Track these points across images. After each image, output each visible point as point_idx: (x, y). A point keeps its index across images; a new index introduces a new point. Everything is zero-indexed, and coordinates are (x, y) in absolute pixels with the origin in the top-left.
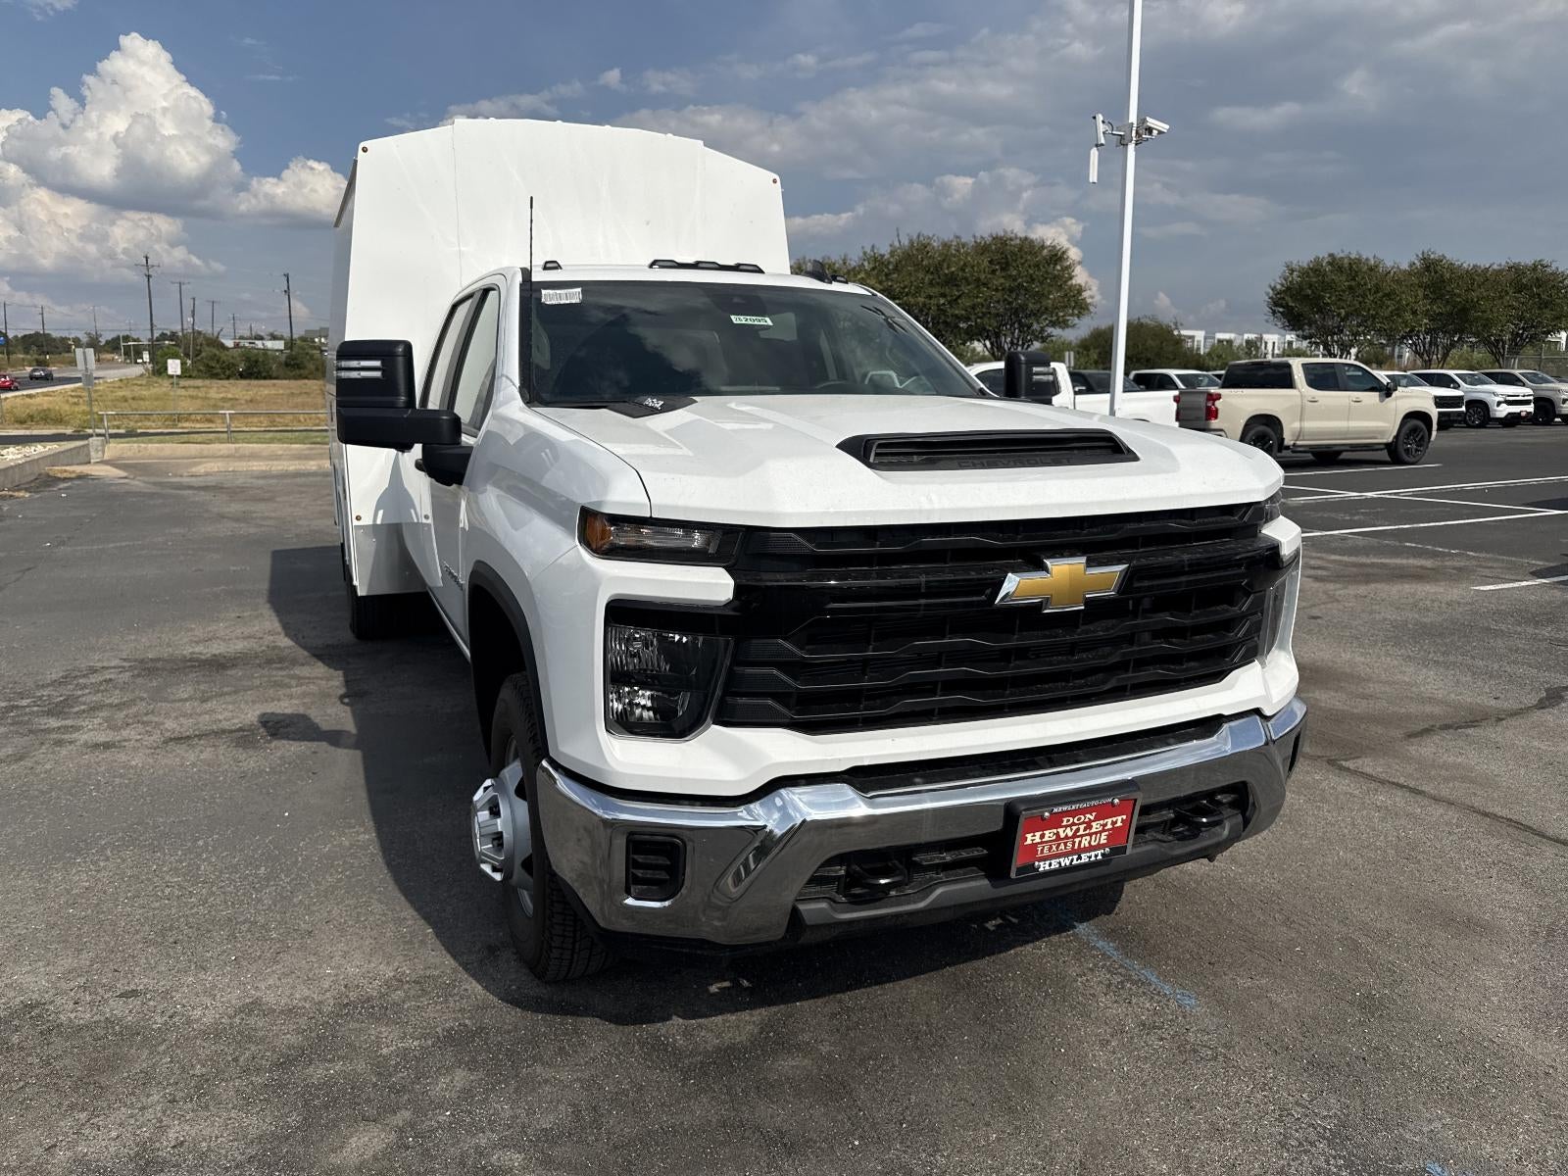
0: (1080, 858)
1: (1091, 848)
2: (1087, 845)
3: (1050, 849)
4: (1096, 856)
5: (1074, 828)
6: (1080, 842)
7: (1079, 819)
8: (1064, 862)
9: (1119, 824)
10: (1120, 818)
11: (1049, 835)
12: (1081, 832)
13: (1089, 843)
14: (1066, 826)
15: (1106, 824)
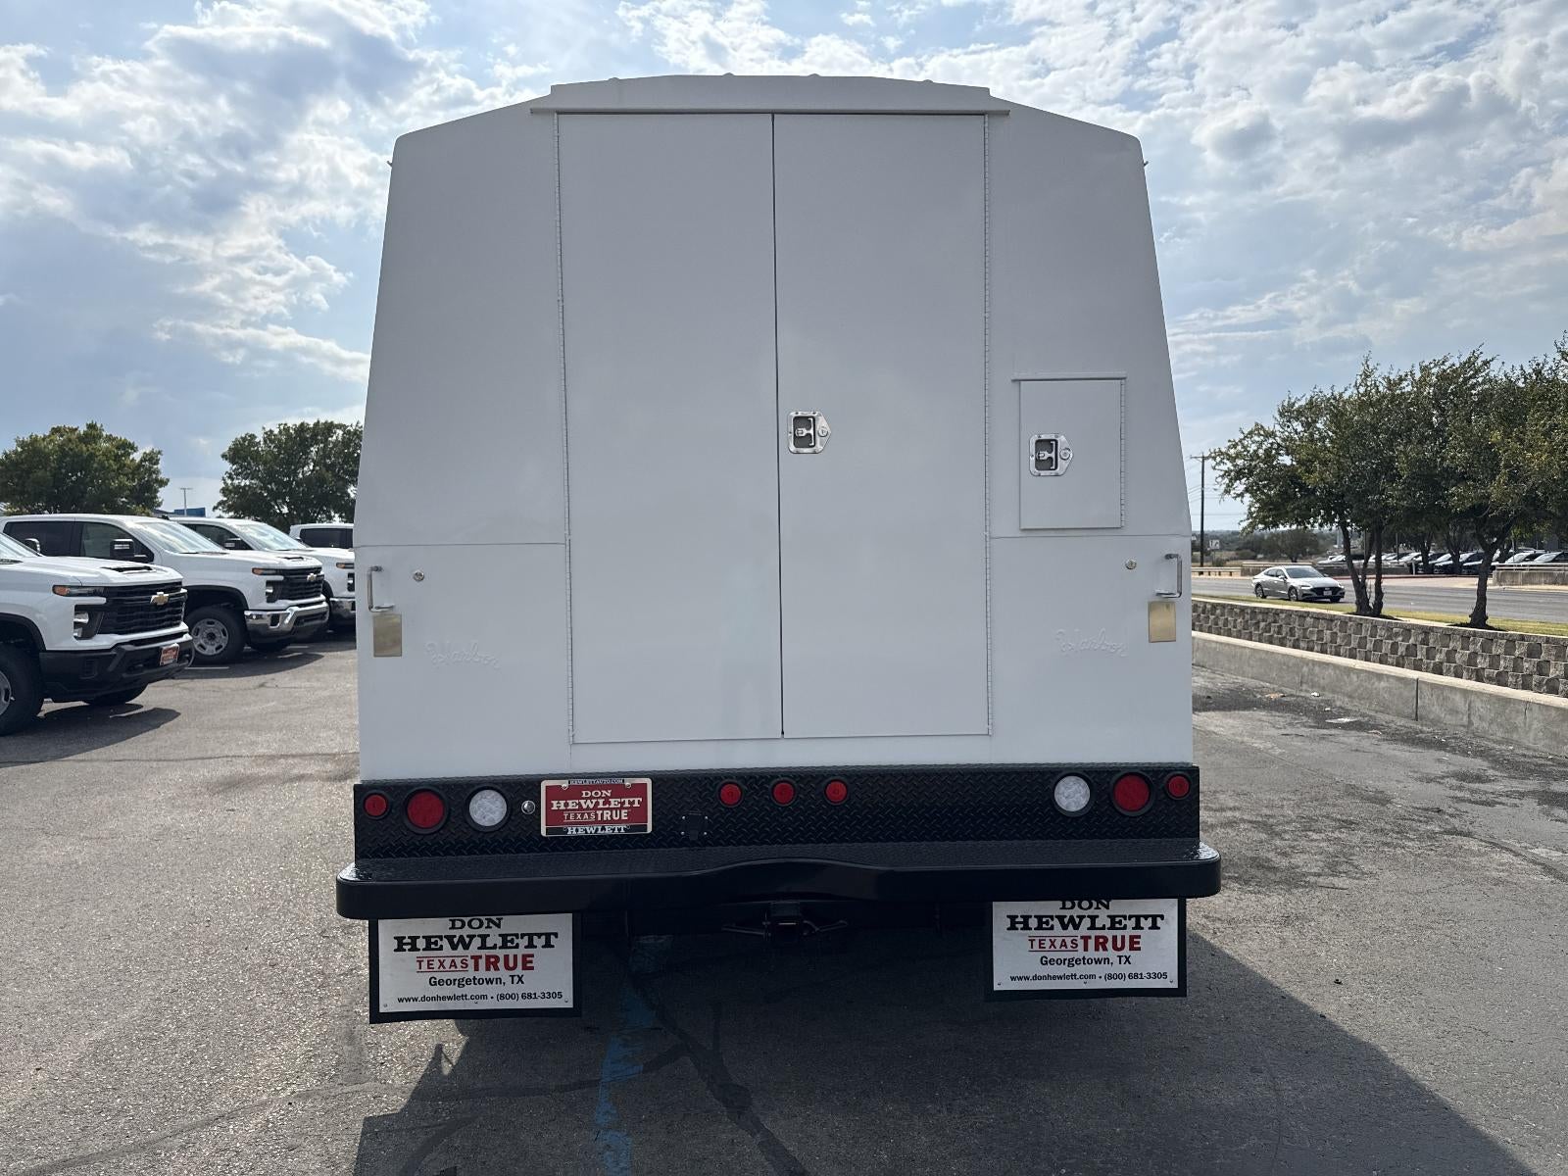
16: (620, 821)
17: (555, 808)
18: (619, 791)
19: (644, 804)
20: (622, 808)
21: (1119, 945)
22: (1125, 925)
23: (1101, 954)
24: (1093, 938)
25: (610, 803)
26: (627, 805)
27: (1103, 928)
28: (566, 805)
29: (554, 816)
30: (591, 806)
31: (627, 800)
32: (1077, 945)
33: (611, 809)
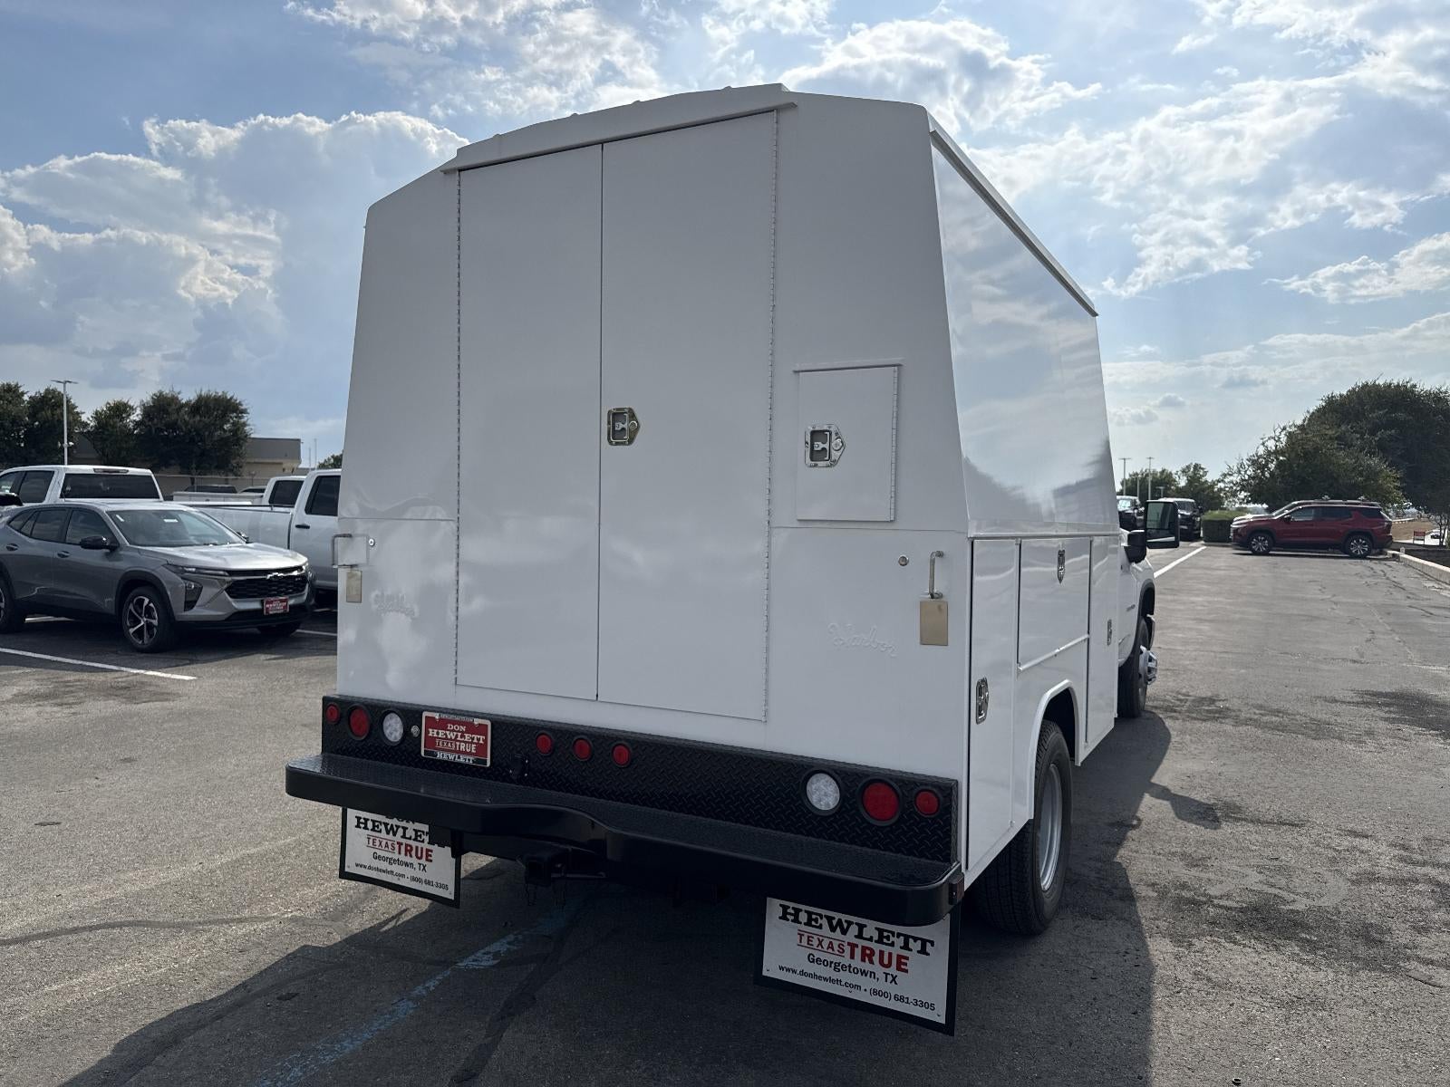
16: (470, 754)
17: (430, 735)
18: (472, 729)
19: (485, 741)
20: (472, 743)
21: (886, 962)
22: (893, 943)
23: (867, 966)
24: (860, 947)
25: (464, 737)
26: (475, 741)
27: (871, 939)
28: (438, 733)
29: (431, 741)
30: (453, 738)
31: (476, 736)
32: (844, 951)
33: (465, 742)
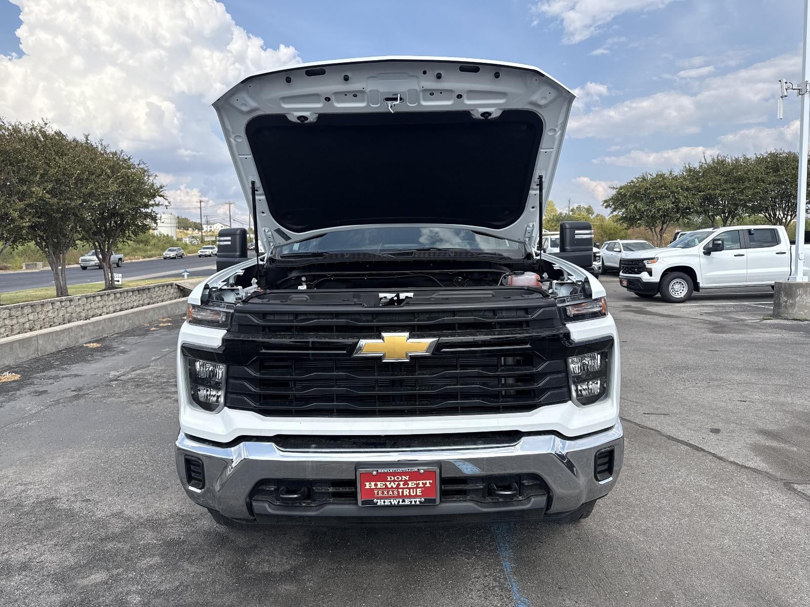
0: (403, 501)
1: (410, 496)
2: (408, 494)
3: (383, 493)
4: (415, 502)
5: (396, 483)
6: (403, 492)
7: (398, 478)
8: (394, 502)
9: (428, 485)
10: (428, 482)
11: (380, 485)
12: (402, 486)
13: (409, 493)
14: (391, 481)
15: (419, 484)
